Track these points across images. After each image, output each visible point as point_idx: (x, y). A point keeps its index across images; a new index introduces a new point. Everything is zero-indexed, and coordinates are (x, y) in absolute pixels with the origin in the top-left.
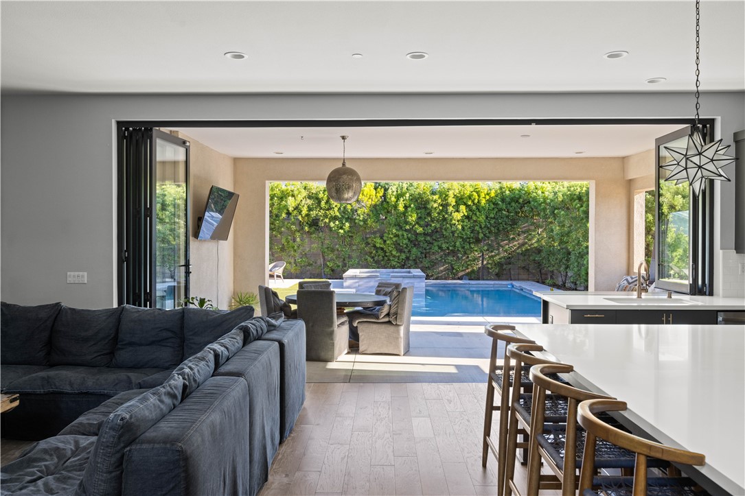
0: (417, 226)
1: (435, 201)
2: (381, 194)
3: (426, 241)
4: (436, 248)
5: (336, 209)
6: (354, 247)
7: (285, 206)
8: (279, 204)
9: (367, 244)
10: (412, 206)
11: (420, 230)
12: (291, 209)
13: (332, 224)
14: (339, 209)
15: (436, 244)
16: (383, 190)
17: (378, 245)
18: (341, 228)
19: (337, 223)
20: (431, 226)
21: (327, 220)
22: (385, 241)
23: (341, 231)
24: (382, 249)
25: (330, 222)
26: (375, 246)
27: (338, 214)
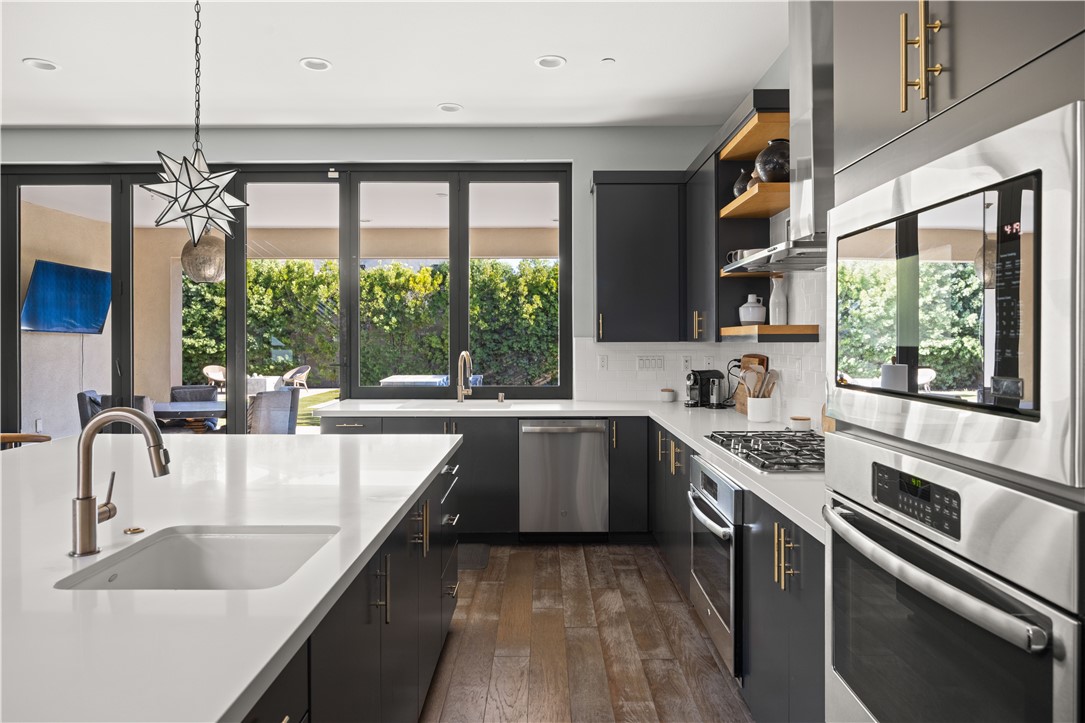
0: (480, 322)
1: (502, 290)
2: (440, 281)
3: (494, 341)
4: (505, 349)
5: (381, 301)
6: (405, 348)
7: (316, 296)
8: (309, 294)
9: (422, 344)
10: (475, 296)
11: (484, 326)
12: (323, 300)
13: (375, 319)
14: (385, 299)
15: (505, 343)
16: (441, 277)
17: (433, 345)
18: (387, 324)
19: (382, 317)
20: (498, 320)
21: (370, 314)
22: (443, 341)
23: (387, 328)
24: (441, 350)
25: (373, 316)
26: (431, 347)
27: (383, 306)
